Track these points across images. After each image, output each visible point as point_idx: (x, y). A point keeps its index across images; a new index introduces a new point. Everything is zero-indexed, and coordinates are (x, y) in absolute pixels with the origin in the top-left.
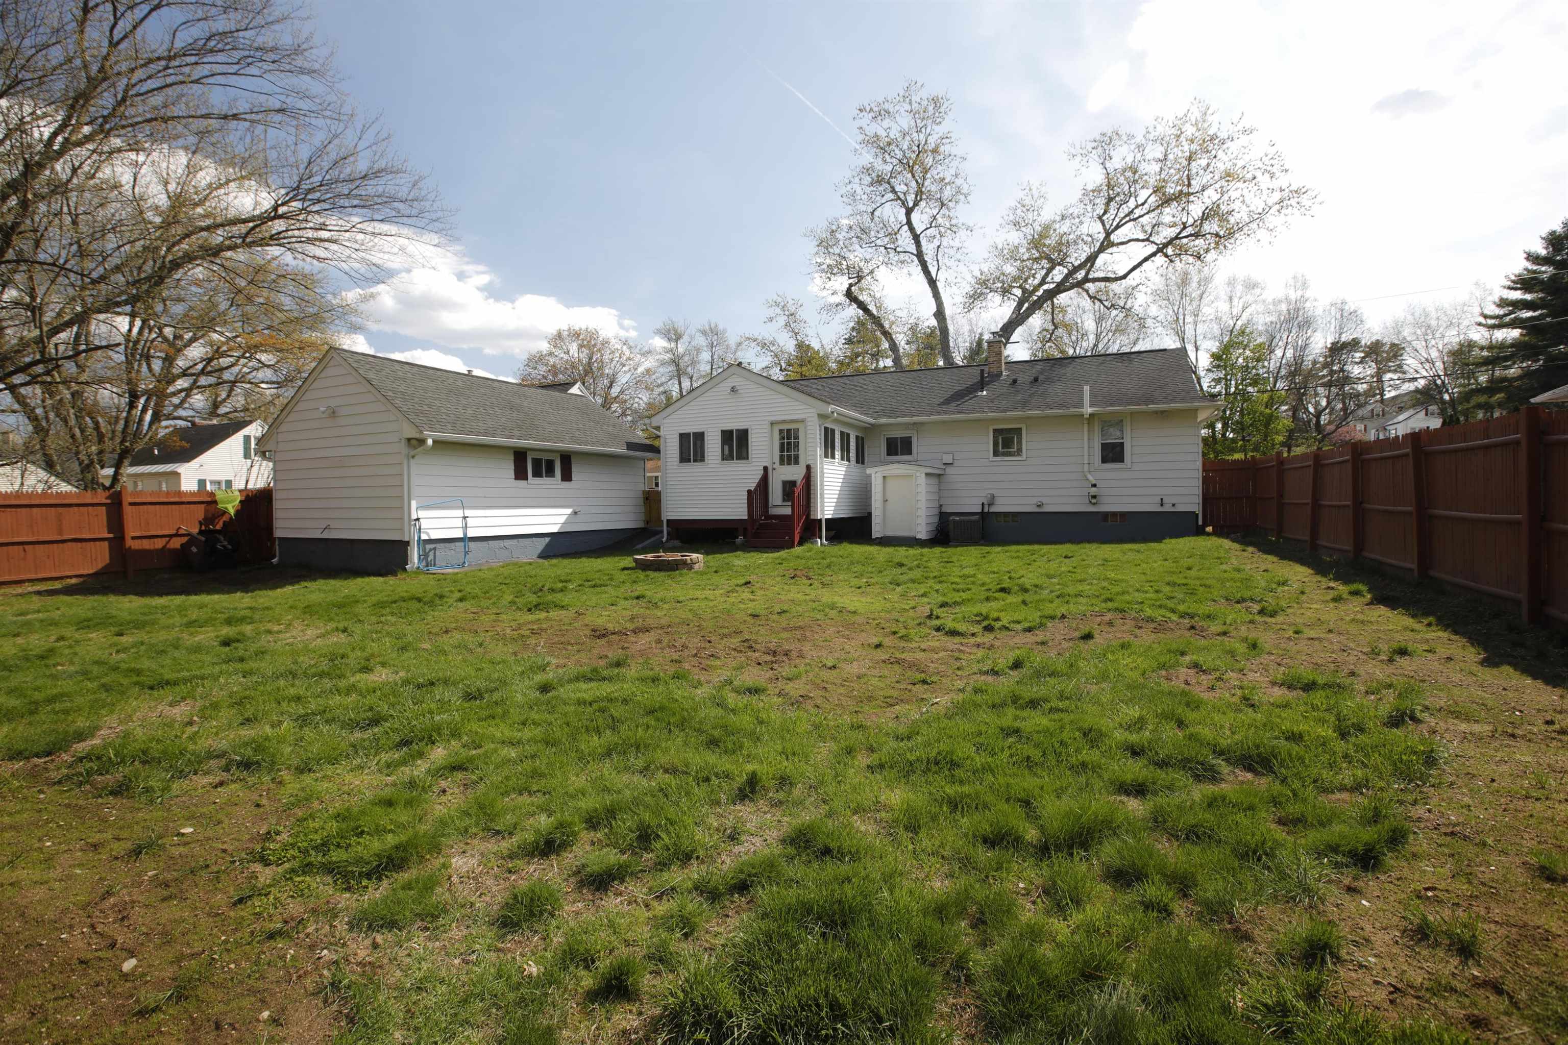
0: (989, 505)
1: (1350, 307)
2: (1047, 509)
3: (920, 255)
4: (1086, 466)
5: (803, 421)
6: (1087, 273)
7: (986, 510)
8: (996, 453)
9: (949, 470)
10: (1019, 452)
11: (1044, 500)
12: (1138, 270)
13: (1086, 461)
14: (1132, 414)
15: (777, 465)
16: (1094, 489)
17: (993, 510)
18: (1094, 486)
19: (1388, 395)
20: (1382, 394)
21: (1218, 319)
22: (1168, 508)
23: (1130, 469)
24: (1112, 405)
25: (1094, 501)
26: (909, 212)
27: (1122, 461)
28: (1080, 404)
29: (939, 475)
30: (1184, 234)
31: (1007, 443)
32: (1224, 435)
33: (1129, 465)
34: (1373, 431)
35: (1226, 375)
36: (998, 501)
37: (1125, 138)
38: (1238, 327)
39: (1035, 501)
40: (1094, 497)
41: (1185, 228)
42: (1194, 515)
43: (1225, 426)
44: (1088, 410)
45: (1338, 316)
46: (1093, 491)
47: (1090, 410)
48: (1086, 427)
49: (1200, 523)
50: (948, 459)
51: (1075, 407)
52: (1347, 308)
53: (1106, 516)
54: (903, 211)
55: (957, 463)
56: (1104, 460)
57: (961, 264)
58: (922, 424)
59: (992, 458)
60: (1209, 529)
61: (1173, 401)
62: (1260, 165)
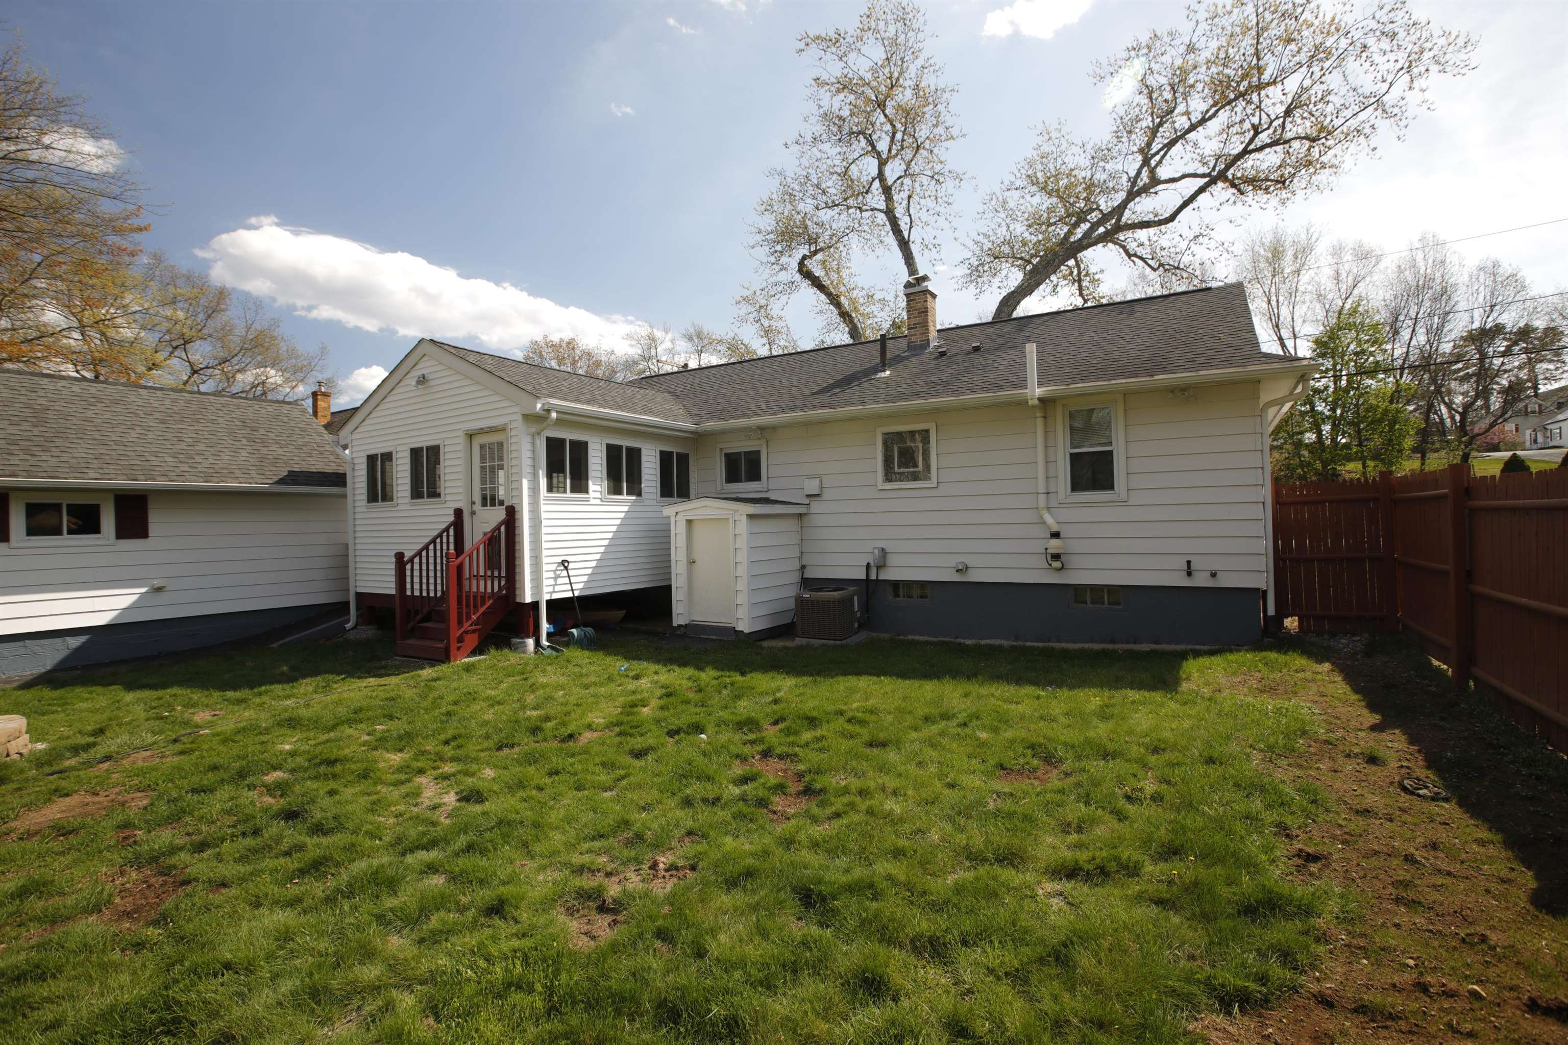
0: (878, 568)
1: (1506, 268)
2: (975, 576)
3: (890, 213)
4: (1042, 498)
5: (502, 429)
6: (1119, 220)
7: (873, 576)
8: (889, 475)
9: (816, 507)
10: (925, 475)
11: (970, 561)
12: (1191, 206)
13: (1042, 489)
14: (1127, 394)
15: (478, 507)
16: (1055, 542)
17: (882, 577)
18: (1056, 535)
19: (1542, 389)
20: (1535, 388)
21: (1320, 297)
22: (1201, 580)
23: (1124, 503)
24: (1083, 380)
25: (1056, 564)
26: (882, 164)
27: (1111, 487)
28: (1022, 383)
29: (800, 515)
30: (1258, 142)
31: (908, 458)
32: (1334, 440)
33: (1123, 496)
34: (1528, 432)
35: (1335, 365)
36: (892, 560)
37: (1167, 39)
38: (1347, 306)
39: (953, 561)
40: (1056, 557)
41: (1257, 133)
42: (1260, 594)
43: (1335, 427)
44: (1036, 391)
45: (1489, 282)
46: (1054, 545)
47: (1039, 392)
48: (1040, 422)
49: (1271, 611)
50: (812, 487)
51: (1016, 387)
52: (1501, 271)
53: (1078, 591)
54: (876, 162)
55: (827, 495)
56: (1077, 486)
57: (941, 220)
58: (774, 428)
59: (882, 485)
60: (1291, 623)
61: (1206, 365)
62: (1373, 25)
